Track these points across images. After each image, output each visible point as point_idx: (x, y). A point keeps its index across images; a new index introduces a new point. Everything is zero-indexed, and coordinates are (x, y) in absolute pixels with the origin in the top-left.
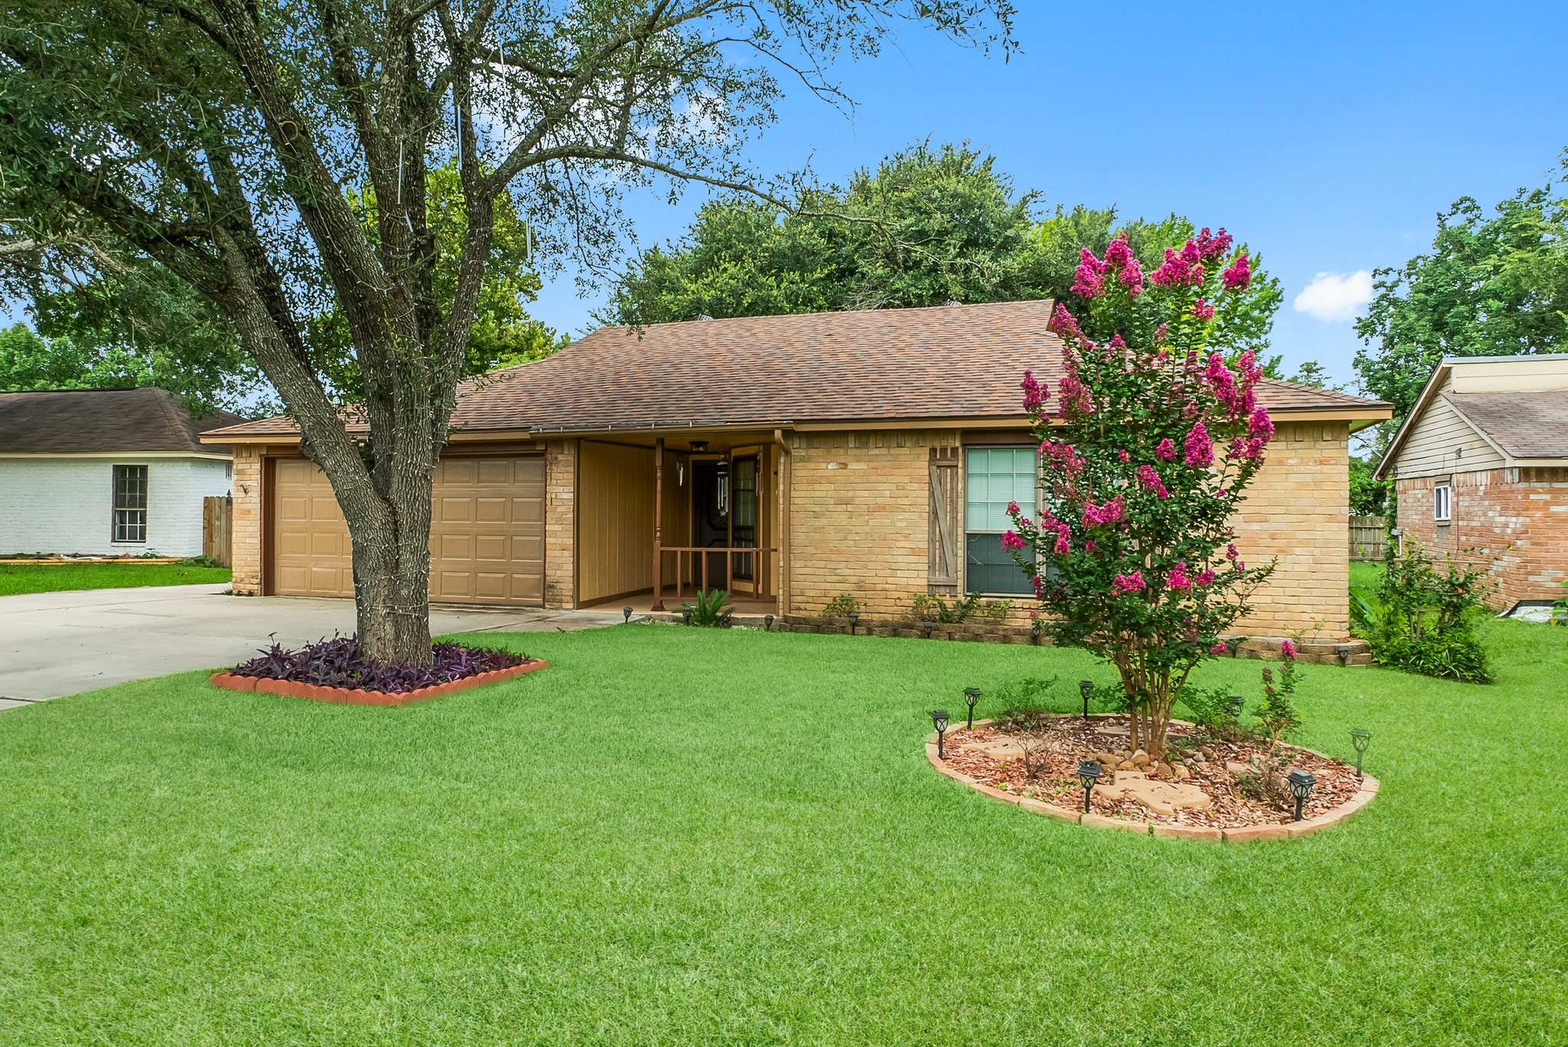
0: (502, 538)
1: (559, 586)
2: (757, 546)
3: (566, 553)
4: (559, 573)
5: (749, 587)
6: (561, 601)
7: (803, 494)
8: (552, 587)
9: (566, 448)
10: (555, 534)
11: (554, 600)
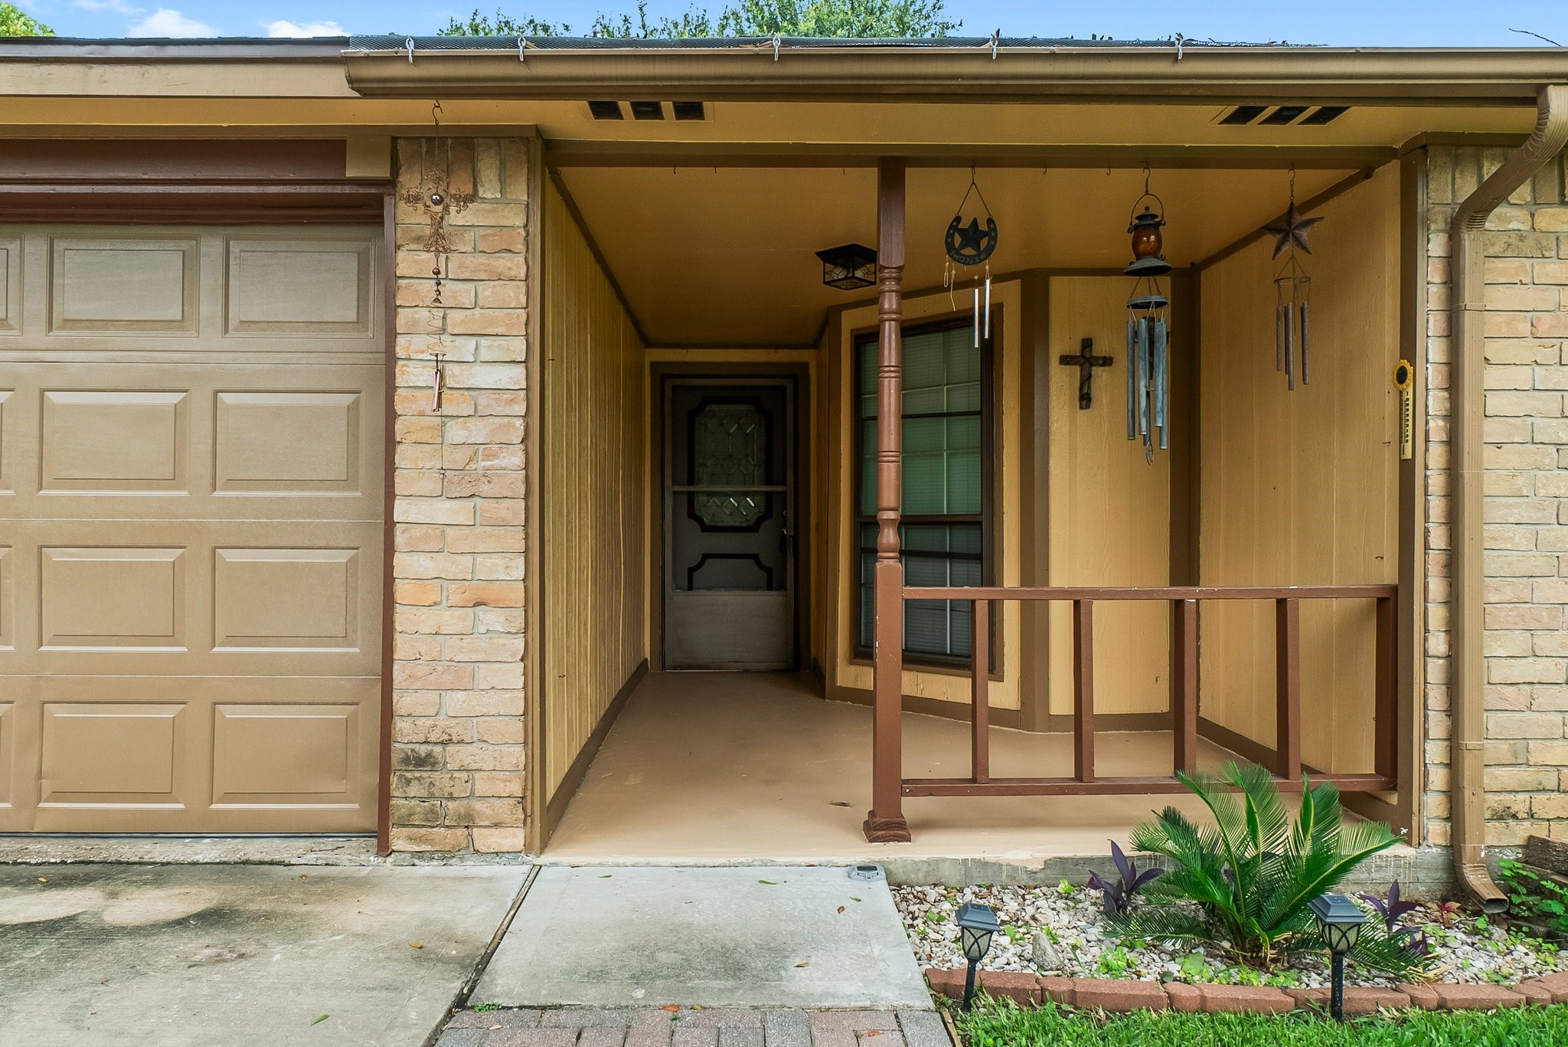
0: (170, 556)
1: (457, 756)
2: (990, 577)
3: (492, 619)
4: (455, 702)
5: (954, 688)
6: (468, 821)
7: (1521, 377)
8: (423, 762)
9: (489, 174)
10: (438, 537)
11: (432, 819)
